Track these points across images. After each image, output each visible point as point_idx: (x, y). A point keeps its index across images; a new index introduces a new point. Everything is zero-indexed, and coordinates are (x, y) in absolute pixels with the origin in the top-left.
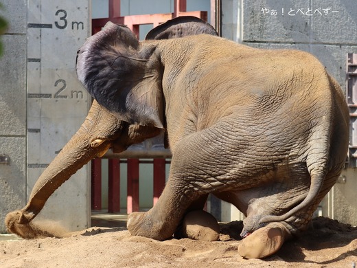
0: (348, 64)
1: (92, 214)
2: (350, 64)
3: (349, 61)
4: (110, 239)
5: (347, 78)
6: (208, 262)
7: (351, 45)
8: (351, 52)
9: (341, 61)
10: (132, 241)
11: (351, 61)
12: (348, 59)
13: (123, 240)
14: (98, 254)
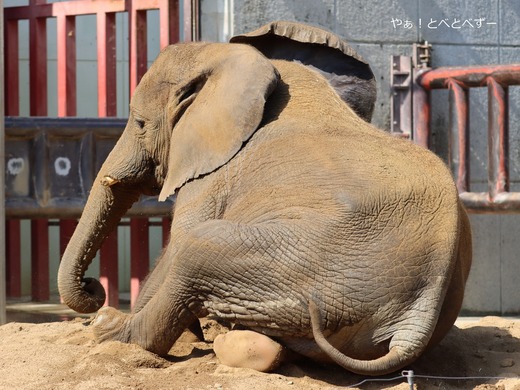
0: (393, 72)
1: (8, 304)
2: (396, 72)
3: (395, 68)
4: (37, 341)
5: (391, 94)
6: (187, 373)
7: (397, 43)
8: (397, 54)
9: (382, 67)
10: (70, 343)
11: (397, 67)
12: (392, 64)
13: (57, 342)
14: (20, 364)
